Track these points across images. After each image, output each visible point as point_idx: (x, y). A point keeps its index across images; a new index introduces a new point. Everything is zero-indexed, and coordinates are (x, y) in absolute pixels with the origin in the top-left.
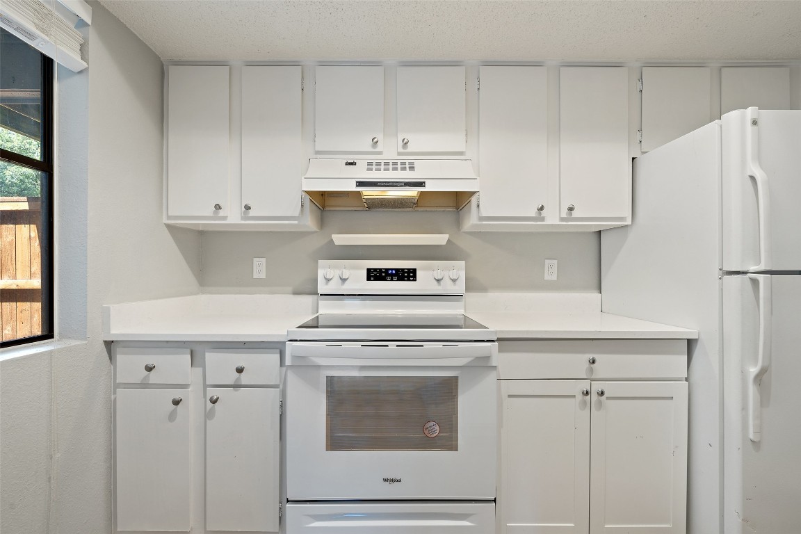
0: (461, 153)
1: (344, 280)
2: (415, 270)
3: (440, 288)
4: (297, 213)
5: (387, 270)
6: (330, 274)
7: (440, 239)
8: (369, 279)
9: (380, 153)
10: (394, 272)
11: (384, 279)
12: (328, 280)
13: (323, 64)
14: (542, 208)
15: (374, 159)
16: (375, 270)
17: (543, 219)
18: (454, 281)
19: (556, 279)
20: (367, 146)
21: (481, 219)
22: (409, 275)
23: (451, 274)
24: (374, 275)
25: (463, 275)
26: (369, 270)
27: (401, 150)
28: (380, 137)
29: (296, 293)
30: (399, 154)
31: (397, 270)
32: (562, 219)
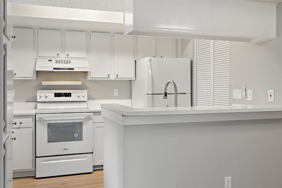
0: (85, 58)
1: (46, 97)
2: (71, 93)
3: (79, 99)
4: (32, 76)
5: (61, 93)
6: (41, 95)
7: (79, 83)
8: (55, 96)
9: (60, 57)
10: (64, 94)
11: (60, 96)
12: (41, 97)
13: (41, 29)
14: (109, 75)
15: (58, 59)
16: (57, 93)
17: (110, 78)
18: (84, 97)
19: (118, 95)
20: (55, 55)
21: (91, 78)
22: (69, 95)
23: (83, 95)
24: (57, 95)
25: (86, 95)
26: (55, 94)
27: (67, 57)
28: (59, 52)
29: (27, 102)
30: (66, 58)
31: (65, 93)
32: (115, 78)
